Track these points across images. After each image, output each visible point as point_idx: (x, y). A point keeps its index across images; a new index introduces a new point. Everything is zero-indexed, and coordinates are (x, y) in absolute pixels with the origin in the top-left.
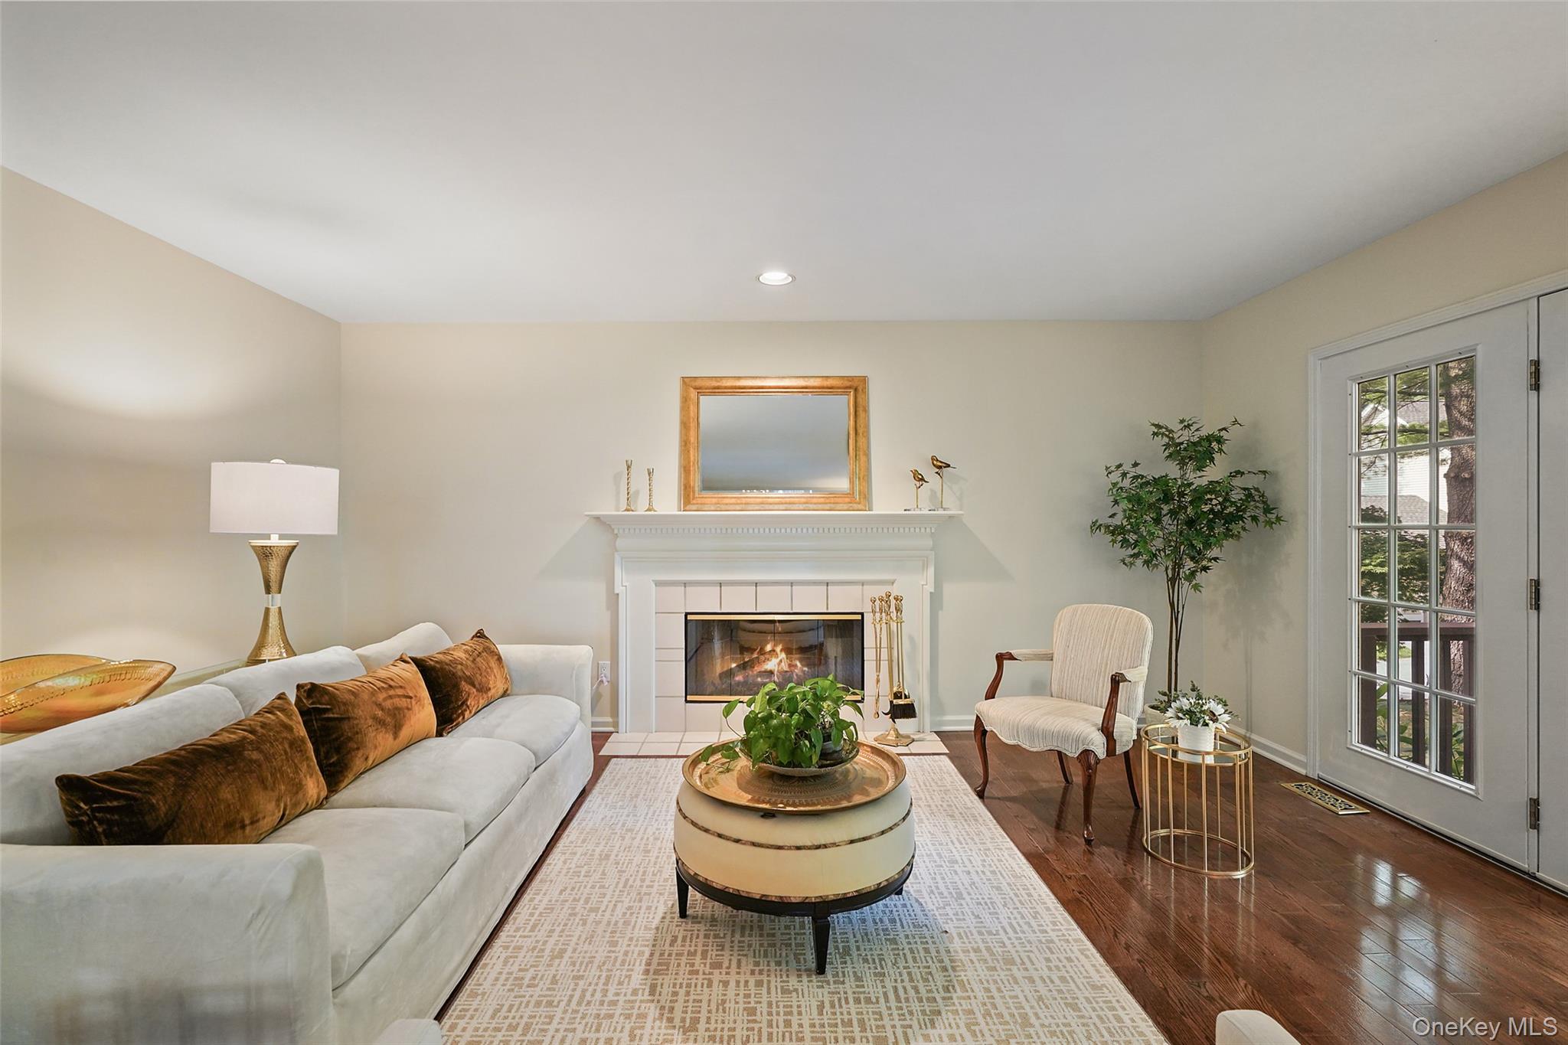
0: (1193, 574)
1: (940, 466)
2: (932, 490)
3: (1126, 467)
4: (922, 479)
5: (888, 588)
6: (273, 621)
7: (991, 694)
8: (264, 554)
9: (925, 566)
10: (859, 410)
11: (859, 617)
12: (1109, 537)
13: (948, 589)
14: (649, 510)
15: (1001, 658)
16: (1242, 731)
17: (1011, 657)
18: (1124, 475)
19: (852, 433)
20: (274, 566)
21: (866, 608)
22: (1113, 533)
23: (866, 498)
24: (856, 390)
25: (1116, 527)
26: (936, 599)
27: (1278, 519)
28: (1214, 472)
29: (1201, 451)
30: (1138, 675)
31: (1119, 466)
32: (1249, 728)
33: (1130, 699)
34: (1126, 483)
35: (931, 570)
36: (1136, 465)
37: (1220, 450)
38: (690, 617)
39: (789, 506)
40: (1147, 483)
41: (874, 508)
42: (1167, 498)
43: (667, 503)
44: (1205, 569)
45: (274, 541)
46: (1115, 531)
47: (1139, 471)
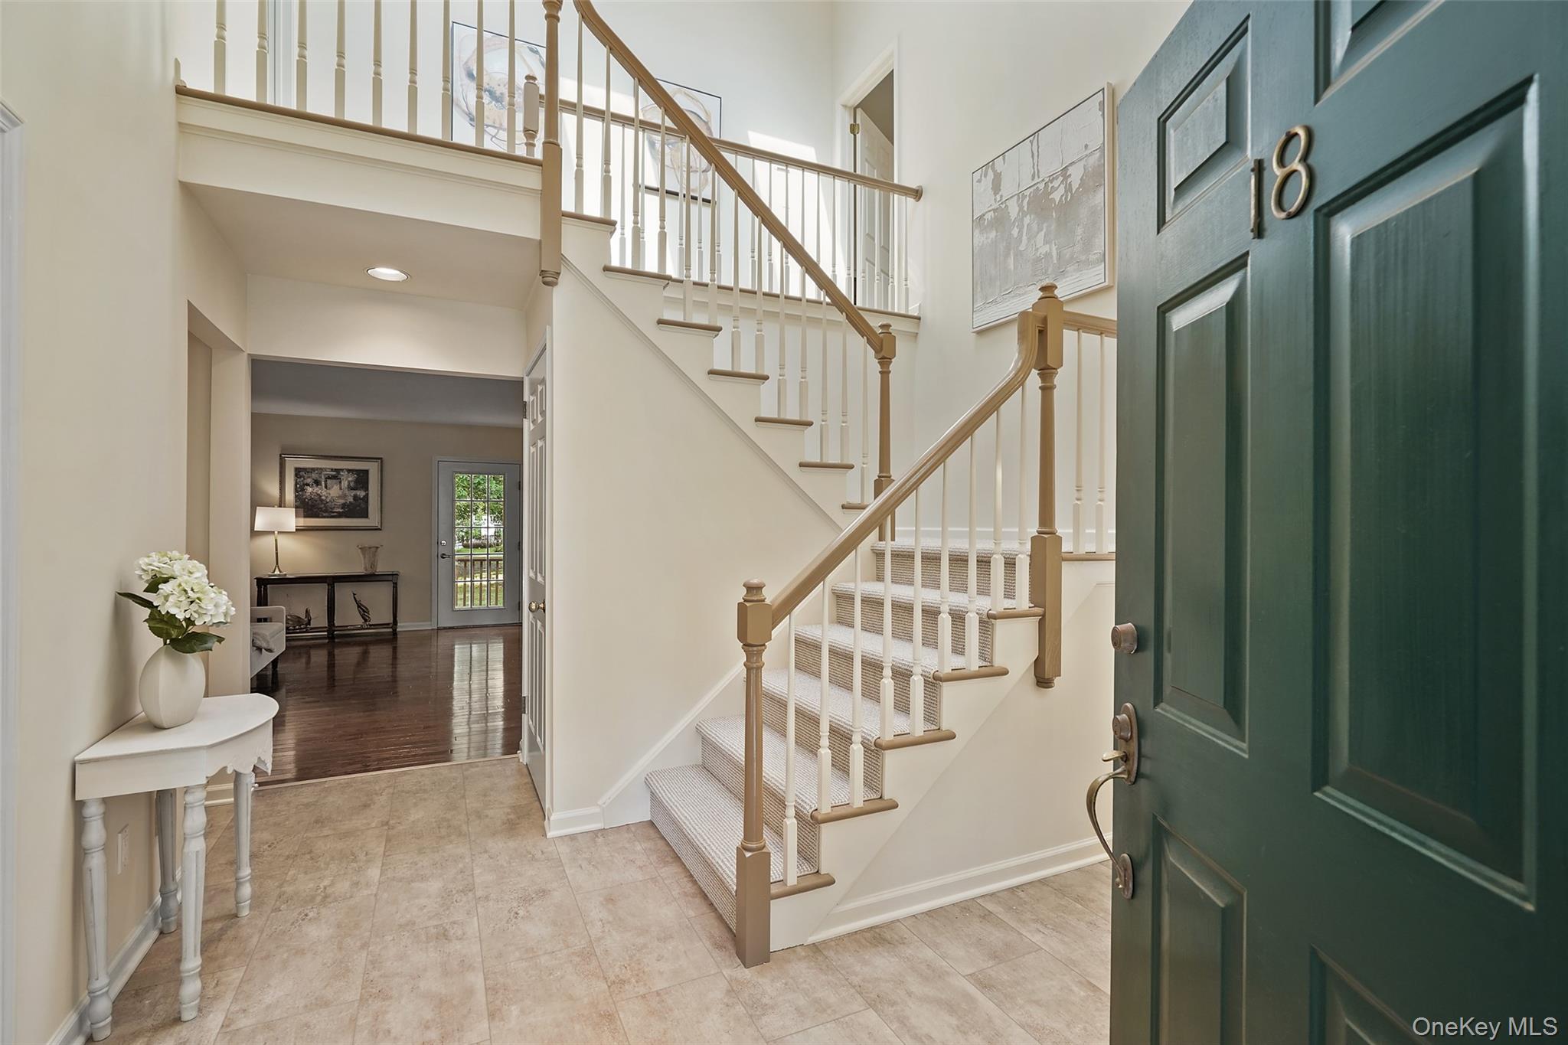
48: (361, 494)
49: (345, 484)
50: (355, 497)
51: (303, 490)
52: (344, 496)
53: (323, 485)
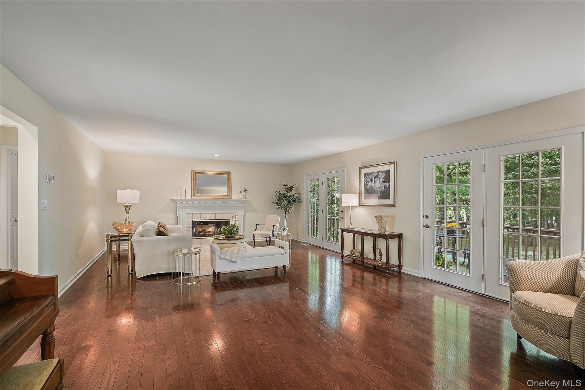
0: (289, 210)
1: (245, 190)
2: (244, 195)
3: (278, 192)
4: (242, 193)
5: (235, 214)
6: (128, 219)
7: (255, 230)
8: (126, 207)
9: (242, 209)
10: (229, 178)
11: (229, 220)
12: (275, 204)
13: (247, 214)
14: (185, 198)
15: (257, 224)
16: (297, 238)
17: (259, 224)
18: (278, 193)
19: (228, 183)
20: (128, 208)
21: (231, 218)
22: (276, 203)
23: (231, 196)
24: (229, 175)
25: (277, 202)
26: (244, 216)
27: (300, 201)
28: (292, 193)
29: (290, 189)
30: (278, 225)
31: (277, 191)
32: (297, 237)
33: (276, 229)
34: (278, 194)
35: (244, 210)
36: (280, 191)
37: (293, 189)
38: (193, 221)
39: (215, 198)
40: (282, 195)
41: (232, 198)
42: (285, 197)
43: (189, 197)
44: (290, 209)
45: (128, 204)
46: (277, 203)
47: (280, 192)
48: (387, 184)
49: (381, 180)
50: (385, 187)
51: (367, 185)
52: (381, 187)
53: (373, 181)
